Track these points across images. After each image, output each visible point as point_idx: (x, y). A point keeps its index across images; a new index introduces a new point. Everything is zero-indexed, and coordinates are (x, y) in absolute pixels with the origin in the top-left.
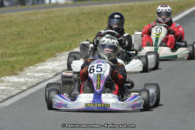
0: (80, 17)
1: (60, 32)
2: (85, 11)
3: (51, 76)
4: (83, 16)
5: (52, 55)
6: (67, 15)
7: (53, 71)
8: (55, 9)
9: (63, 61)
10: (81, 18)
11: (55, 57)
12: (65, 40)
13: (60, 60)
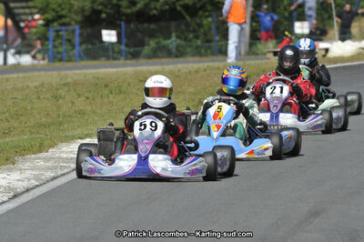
0: (60, 91)
1: (23, 118)
2: (69, 80)
3: (5, 199)
4: (66, 88)
5: (7, 160)
6: (36, 87)
7: (8, 189)
8: (15, 76)
9: (27, 172)
10: (62, 92)
11: (14, 164)
12: (31, 133)
13: (21, 170)
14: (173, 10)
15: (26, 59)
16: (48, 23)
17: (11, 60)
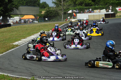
14: (54, 16)
15: (37, 22)
16: (39, 18)
17: (35, 22)
